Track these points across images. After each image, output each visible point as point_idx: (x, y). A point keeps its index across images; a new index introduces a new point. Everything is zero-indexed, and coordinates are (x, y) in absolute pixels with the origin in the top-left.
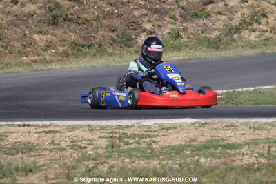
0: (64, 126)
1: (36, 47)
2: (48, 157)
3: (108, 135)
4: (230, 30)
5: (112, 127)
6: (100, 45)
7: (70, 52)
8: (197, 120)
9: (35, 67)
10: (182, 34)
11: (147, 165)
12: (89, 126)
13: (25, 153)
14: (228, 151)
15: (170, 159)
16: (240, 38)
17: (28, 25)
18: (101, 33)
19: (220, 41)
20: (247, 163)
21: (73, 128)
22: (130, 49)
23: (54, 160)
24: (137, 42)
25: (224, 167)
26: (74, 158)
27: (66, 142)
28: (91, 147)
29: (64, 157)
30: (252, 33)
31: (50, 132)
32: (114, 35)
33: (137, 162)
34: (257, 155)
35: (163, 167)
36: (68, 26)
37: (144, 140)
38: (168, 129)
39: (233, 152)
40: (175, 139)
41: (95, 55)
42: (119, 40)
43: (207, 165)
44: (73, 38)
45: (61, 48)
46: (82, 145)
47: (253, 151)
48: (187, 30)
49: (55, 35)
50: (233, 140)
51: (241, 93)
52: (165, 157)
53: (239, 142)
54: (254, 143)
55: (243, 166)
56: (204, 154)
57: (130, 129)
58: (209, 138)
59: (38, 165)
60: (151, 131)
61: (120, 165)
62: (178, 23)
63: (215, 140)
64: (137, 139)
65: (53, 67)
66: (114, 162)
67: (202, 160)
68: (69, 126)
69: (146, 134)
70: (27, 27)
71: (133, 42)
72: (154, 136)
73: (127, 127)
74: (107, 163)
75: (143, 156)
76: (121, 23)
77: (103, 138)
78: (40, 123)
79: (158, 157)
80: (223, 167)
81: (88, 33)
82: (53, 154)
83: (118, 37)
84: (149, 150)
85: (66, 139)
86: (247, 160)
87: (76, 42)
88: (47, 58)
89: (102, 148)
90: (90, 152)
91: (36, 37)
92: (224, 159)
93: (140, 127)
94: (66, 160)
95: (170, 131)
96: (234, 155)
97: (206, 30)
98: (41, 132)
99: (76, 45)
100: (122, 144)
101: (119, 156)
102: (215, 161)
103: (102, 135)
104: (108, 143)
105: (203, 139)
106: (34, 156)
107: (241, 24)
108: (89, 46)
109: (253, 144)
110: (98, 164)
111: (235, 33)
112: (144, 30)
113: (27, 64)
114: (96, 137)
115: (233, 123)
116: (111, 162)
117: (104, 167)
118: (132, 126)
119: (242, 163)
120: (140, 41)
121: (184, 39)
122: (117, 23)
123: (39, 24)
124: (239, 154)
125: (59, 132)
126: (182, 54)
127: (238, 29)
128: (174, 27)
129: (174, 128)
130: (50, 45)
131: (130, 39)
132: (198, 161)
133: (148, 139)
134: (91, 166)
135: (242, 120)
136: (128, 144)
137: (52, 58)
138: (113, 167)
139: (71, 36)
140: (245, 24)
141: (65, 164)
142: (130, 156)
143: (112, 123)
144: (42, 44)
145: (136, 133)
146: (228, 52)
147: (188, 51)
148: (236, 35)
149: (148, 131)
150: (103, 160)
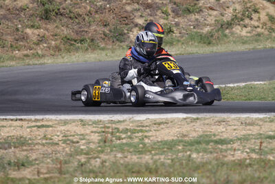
0: (56, 120)
1: (28, 41)
2: (41, 151)
3: (100, 130)
4: (222, 26)
5: (104, 121)
6: (92, 40)
7: (62, 46)
8: (189, 115)
9: (27, 61)
10: (174, 29)
11: (140, 160)
12: (82, 121)
13: (17, 147)
14: (220, 146)
15: (161, 154)
16: (232, 33)
17: (21, 19)
18: (93, 28)
19: (212, 36)
20: (239, 158)
21: (65, 123)
22: (122, 44)
23: (46, 154)
24: (129, 37)
25: (216, 162)
26: (66, 153)
27: (58, 136)
28: (84, 141)
29: (56, 152)
30: (244, 29)
31: (43, 126)
32: (106, 30)
33: (129, 157)
34: (248, 151)
35: (155, 162)
36: (61, 20)
37: (137, 135)
38: (159, 124)
39: (224, 147)
40: (167, 134)
41: (87, 49)
42: (112, 34)
43: (199, 160)
44: (65, 33)
45: (53, 42)
46: (75, 140)
47: (245, 146)
48: (179, 25)
49: (47, 30)
50: (225, 136)
51: (232, 89)
52: (157, 152)
53: (231, 138)
54: (246, 138)
55: (234, 161)
56: (196, 149)
57: (122, 124)
58: (201, 133)
59: (31, 159)
60: (143, 126)
61: (113, 159)
62: (170, 18)
63: (206, 136)
64: (129, 134)
65: (46, 61)
66: (107, 157)
67: (194, 156)
68: (61, 120)
69: (139, 128)
70: (20, 21)
71: (125, 36)
72: (146, 131)
73: (119, 122)
74: (100, 158)
75: (135, 151)
76: (114, 18)
77: (95, 132)
78: (33, 117)
79: (150, 152)
80: (214, 162)
81: (80, 28)
82: (46, 148)
83: (110, 31)
84: (141, 145)
85: (58, 134)
86: (239, 155)
87: (68, 37)
88: (40, 52)
89: (94, 143)
90: (82, 147)
91: (29, 31)
92: (215, 155)
93: (132, 122)
94: (59, 155)
95: (162, 126)
96: (226, 151)
97: (198, 25)
98: (34, 127)
99: (68, 39)
100: (114, 138)
101: (112, 151)
102: (207, 157)
103: (94, 129)
104: (100, 138)
105: (195, 134)
106: (26, 150)
107: (233, 20)
108: (82, 41)
109: (244, 139)
110: (90, 158)
111: (227, 28)
112: (136, 25)
113: (19, 58)
114: (88, 132)
115: (224, 118)
116: (104, 157)
117: (96, 161)
118: (124, 121)
119: (233, 159)
120: (132, 36)
121: (176, 34)
122: (109, 17)
123: (32, 18)
124: (231, 149)
125: (51, 127)
126: (174, 50)
127: (229, 25)
128: (166, 22)
129: (166, 123)
130: (42, 39)
131: (122, 34)
132: (190, 156)
133: (140, 134)
134: (83, 160)
135: (234, 116)
136: (120, 138)
137: (44, 52)
138: (105, 162)
139: (63, 31)
140: (237, 20)
141: (57, 159)
142: (122, 151)
143: (105, 118)
144: (35, 39)
145: (128, 127)
146: (219, 47)
147: (180, 46)
148: (227, 31)
149: (139, 126)
150: (95, 155)
